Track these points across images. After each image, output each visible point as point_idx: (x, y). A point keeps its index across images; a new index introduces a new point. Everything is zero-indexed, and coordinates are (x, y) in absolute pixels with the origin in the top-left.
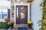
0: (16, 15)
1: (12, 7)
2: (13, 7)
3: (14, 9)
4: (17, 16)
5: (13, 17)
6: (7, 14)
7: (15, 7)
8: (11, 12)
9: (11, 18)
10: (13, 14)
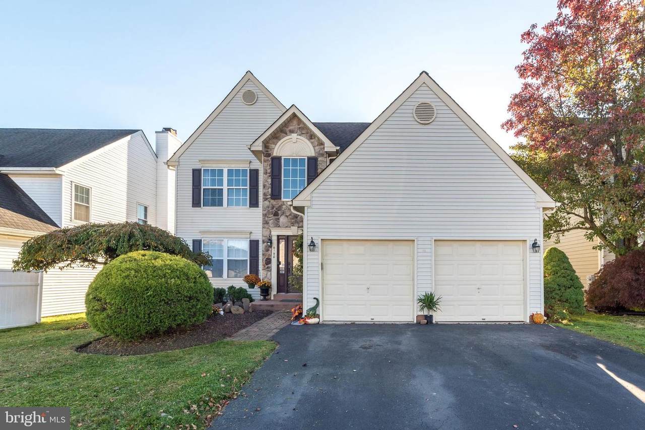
0: (279, 263)
1: (266, 239)
2: (270, 241)
3: (271, 246)
4: (282, 266)
5: (268, 269)
6: (248, 259)
7: (274, 239)
8: (263, 255)
9: (262, 274)
10: (268, 261)
